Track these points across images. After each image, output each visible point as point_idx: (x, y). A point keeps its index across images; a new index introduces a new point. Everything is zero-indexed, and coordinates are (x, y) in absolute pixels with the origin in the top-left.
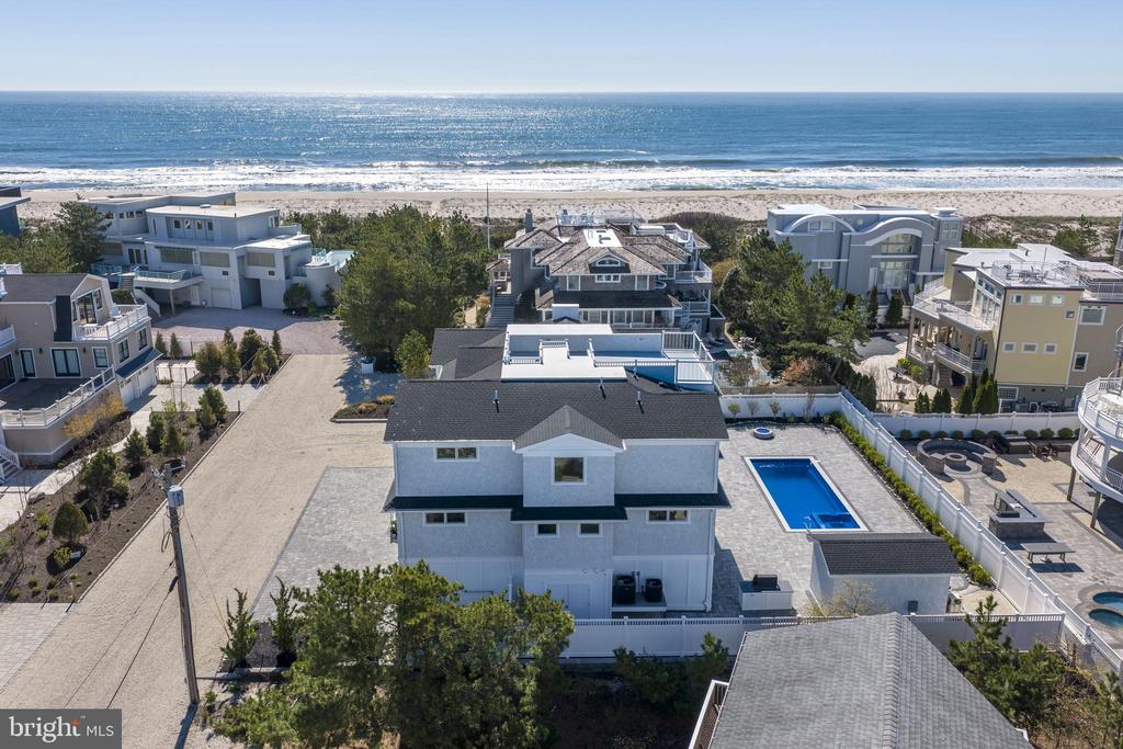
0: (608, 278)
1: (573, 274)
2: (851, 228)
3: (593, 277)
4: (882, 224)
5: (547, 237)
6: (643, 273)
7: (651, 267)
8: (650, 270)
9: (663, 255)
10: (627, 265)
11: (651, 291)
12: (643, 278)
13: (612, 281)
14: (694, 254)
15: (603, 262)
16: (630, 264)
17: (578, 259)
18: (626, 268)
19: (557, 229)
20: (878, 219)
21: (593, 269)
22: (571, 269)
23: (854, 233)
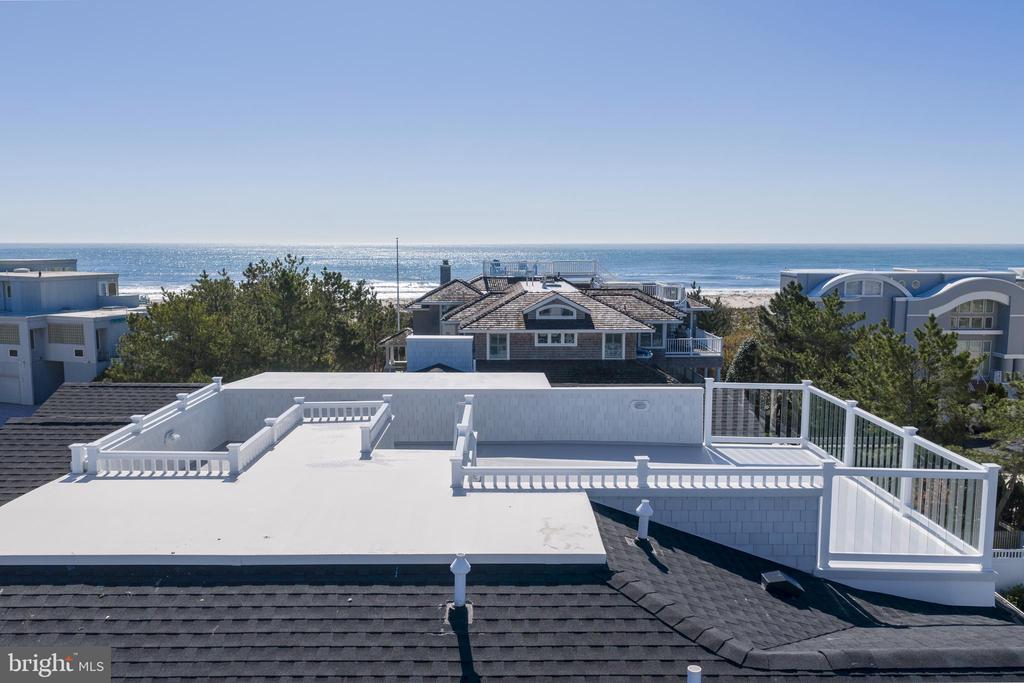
0: (556, 339)
1: (496, 330)
2: (907, 293)
3: (531, 337)
4: (949, 286)
5: (465, 289)
6: (616, 330)
7: (628, 320)
8: (624, 325)
9: (645, 309)
10: (588, 316)
11: (629, 362)
12: (612, 339)
13: (563, 344)
14: (686, 320)
15: (547, 312)
16: (593, 315)
17: (507, 308)
18: (586, 321)
19: (482, 281)
20: (942, 280)
21: (530, 322)
22: (492, 323)
23: (911, 299)
